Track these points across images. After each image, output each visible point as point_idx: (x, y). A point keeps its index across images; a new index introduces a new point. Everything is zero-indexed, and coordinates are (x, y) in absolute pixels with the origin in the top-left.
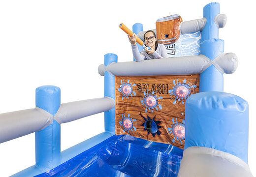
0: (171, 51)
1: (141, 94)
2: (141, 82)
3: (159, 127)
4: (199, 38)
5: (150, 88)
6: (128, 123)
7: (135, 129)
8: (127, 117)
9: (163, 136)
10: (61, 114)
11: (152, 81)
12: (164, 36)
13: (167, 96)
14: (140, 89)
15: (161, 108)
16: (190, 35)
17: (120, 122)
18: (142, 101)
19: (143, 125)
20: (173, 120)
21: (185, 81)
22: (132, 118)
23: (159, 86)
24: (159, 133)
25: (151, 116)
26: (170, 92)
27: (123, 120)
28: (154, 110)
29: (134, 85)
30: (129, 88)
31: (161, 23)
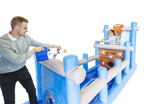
0: (119, 37)
1: (107, 55)
2: (107, 51)
4: (130, 33)
5: (110, 53)
7: (105, 65)
8: (103, 61)
10: (89, 60)
11: (111, 51)
12: (116, 32)
13: (115, 56)
14: (107, 53)
16: (126, 32)
17: (100, 63)
18: (108, 57)
19: (108, 64)
21: (120, 52)
22: (104, 62)
23: (113, 53)
25: (111, 61)
26: (116, 55)
27: (102, 62)
28: (112, 59)
29: (105, 52)
30: (103, 52)
31: (115, 27)
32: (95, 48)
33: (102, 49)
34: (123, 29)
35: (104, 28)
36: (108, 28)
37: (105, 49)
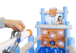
2: (49, 31)
3: (55, 43)
5: (52, 32)
6: (45, 43)
7: (47, 44)
8: (45, 41)
9: (56, 45)
11: (52, 30)
14: (49, 33)
15: (55, 38)
17: (42, 43)
18: (50, 36)
19: (50, 43)
20: (59, 41)
21: (61, 31)
23: (55, 32)
24: (55, 45)
25: (52, 40)
27: (43, 42)
28: (53, 38)
29: (47, 31)
30: (45, 32)
31: (51, 10)
32: (37, 29)
33: (44, 29)
34: (57, 12)
35: (41, 11)
36: (44, 10)
37: (47, 29)
